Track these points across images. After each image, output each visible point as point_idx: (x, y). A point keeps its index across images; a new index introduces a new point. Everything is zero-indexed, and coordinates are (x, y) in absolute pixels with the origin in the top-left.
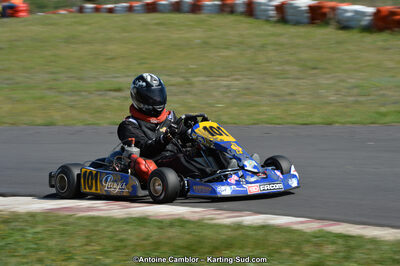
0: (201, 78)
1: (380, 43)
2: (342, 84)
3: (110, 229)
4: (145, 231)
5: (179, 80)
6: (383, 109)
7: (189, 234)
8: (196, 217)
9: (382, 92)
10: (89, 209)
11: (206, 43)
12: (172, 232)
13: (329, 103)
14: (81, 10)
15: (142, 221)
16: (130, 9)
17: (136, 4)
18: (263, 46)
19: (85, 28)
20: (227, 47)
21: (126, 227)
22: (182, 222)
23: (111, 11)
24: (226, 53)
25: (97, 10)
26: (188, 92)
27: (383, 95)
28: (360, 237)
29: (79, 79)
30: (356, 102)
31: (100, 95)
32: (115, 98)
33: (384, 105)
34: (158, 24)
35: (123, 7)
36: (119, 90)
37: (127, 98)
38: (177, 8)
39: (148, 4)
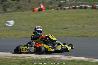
0: (87, 25)
4: (74, 63)
5: (82, 26)
10: (60, 58)
11: (88, 16)
14: (57, 9)
16: (69, 8)
17: (71, 7)
19: (58, 13)
20: (94, 17)
21: (69, 62)
23: (64, 9)
24: (93, 19)
25: (61, 9)
26: (83, 29)
29: (57, 26)
31: (62, 30)
32: (66, 30)
34: (76, 12)
35: (67, 8)
36: (66, 28)
37: (68, 30)
38: (81, 8)
39: (73, 7)
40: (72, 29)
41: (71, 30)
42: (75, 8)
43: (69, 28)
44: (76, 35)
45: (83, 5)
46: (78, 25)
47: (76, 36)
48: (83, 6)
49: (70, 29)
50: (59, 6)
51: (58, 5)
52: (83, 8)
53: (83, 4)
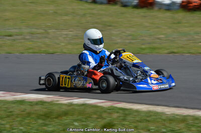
1: (142, 14)
2: (124, 34)
6: (143, 47)
7: (46, 108)
8: (49, 100)
9: (142, 38)
12: (37, 108)
13: (117, 43)
15: (22, 102)
18: (84, 15)
22: (42, 103)
27: (143, 40)
28: (130, 110)
30: (130, 43)
33: (143, 44)
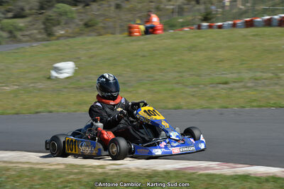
3: (223, 183)
4: (248, 185)
5: (271, 75)
10: (206, 168)
14: (199, 27)
16: (234, 25)
17: (239, 22)
19: (202, 40)
21: (235, 182)
23: (220, 27)
25: (210, 27)
26: (276, 84)
31: (213, 87)
34: (254, 35)
35: (229, 24)
36: (226, 83)
37: (231, 89)
38: (268, 23)
39: (246, 21)
40: (242, 84)
41: (238, 88)
42: (250, 24)
43: (235, 82)
44: (254, 104)
45: (276, 15)
46: (259, 74)
47: (255, 107)
48: (276, 17)
49: (236, 85)
50: (205, 19)
51: (200, 17)
52: (275, 23)
53: (274, 12)
